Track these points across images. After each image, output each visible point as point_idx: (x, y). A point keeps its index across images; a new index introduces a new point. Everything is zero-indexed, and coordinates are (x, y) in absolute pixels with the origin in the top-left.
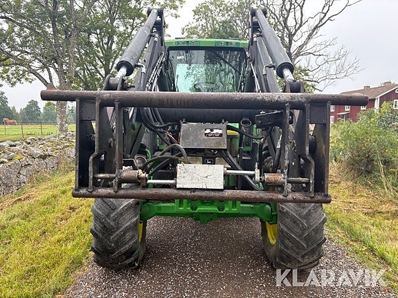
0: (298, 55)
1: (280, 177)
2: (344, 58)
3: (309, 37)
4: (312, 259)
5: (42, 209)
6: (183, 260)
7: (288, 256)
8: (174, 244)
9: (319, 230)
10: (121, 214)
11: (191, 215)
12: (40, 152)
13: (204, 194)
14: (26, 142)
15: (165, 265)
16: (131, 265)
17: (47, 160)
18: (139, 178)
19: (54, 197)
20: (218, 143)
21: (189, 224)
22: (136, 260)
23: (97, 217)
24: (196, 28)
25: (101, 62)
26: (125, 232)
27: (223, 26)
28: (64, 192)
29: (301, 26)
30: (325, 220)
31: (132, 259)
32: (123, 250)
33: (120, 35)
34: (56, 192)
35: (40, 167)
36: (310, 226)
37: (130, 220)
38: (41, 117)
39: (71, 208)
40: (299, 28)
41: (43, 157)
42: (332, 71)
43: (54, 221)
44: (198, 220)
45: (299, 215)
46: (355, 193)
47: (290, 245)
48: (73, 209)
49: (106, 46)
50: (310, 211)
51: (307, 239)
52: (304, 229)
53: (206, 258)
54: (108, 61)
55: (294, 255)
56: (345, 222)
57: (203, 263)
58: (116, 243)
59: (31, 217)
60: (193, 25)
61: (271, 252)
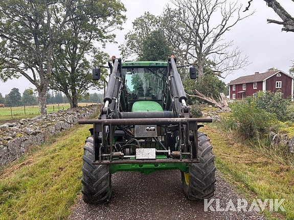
0: (207, 53)
1: (178, 153)
2: (238, 55)
3: (215, 41)
4: (209, 193)
5: (41, 170)
6: (135, 197)
7: (196, 191)
8: (128, 188)
9: (212, 175)
10: (99, 171)
11: (139, 170)
12: (32, 130)
13: (148, 161)
14: (20, 123)
15: (124, 201)
16: (105, 201)
17: (37, 136)
18: (120, 155)
19: (47, 161)
20: (153, 134)
21: (137, 175)
22: (108, 198)
23: (85, 173)
24: (135, 35)
25: (69, 62)
26: (102, 181)
27: (154, 35)
28: (53, 158)
29: (208, 34)
30: (215, 170)
31: (106, 197)
32: (100, 192)
33: (82, 43)
34: (47, 158)
35: (33, 141)
36: (207, 173)
37: (104, 174)
38: (22, 101)
39: (60, 169)
40: (206, 36)
41: (35, 134)
42: (231, 65)
43: (51, 177)
44: (143, 172)
45: (201, 167)
46: (242, 151)
47: (196, 185)
48: (61, 169)
49: (72, 51)
50: (206, 164)
51: (206, 181)
52: (204, 175)
53: (148, 195)
54: (73, 62)
55: (199, 190)
56: (234, 170)
57: (147, 199)
58: (97, 188)
59: (35, 175)
60: (133, 33)
61: (187, 190)
